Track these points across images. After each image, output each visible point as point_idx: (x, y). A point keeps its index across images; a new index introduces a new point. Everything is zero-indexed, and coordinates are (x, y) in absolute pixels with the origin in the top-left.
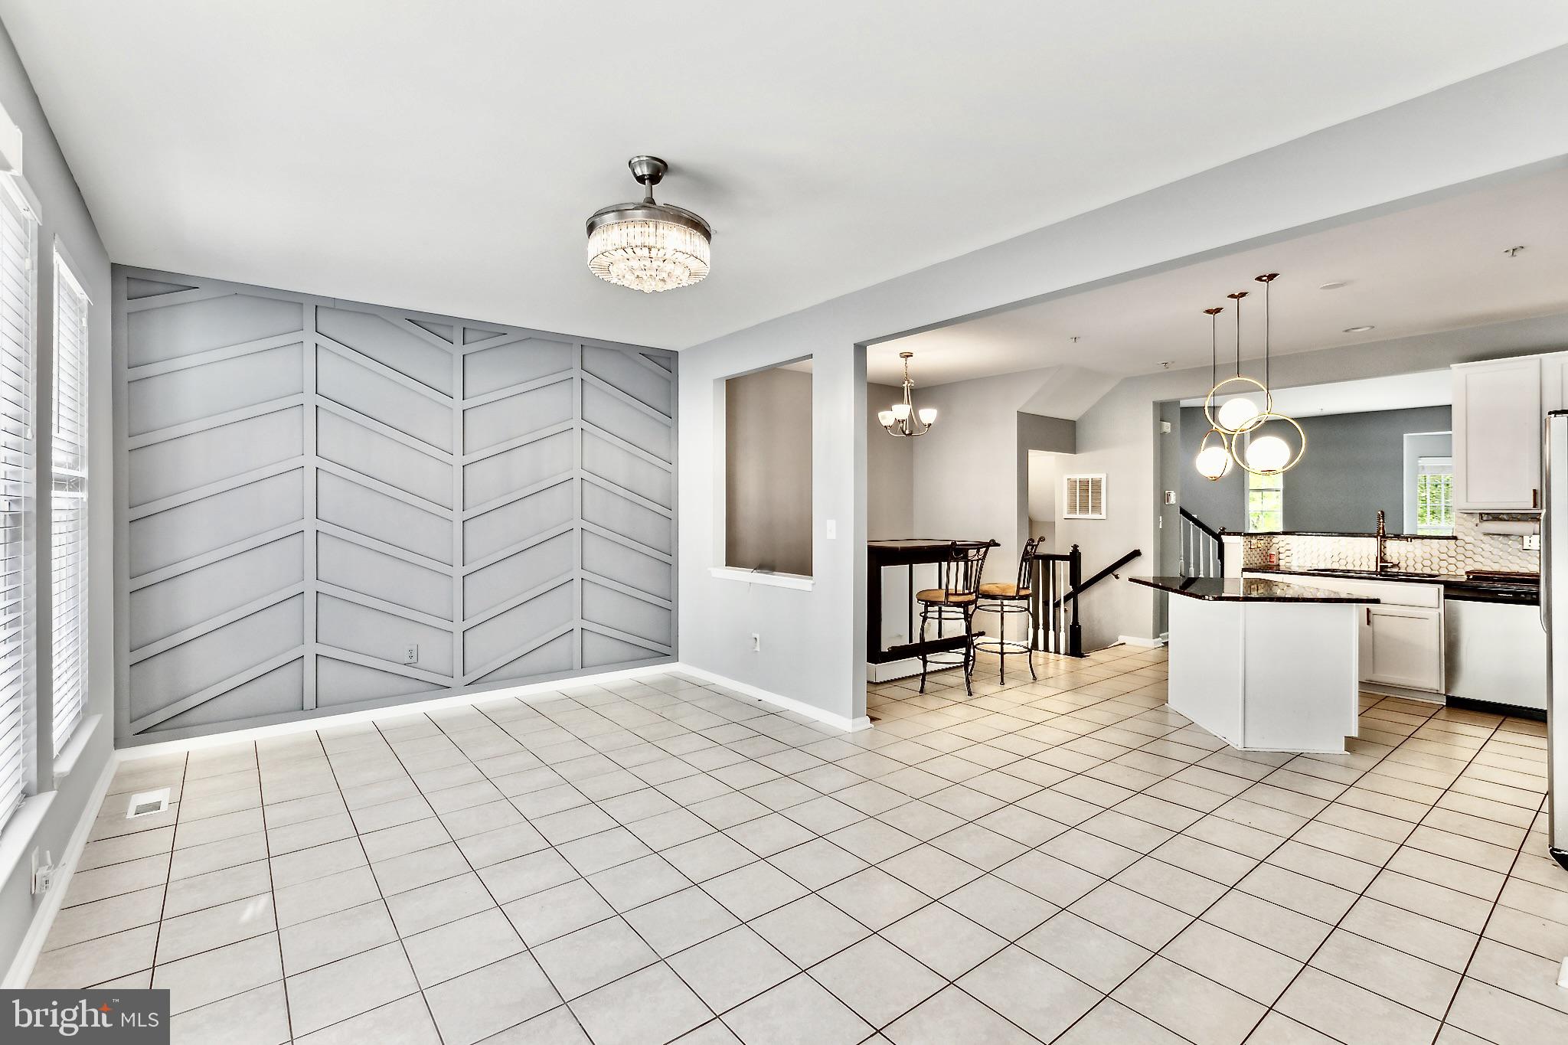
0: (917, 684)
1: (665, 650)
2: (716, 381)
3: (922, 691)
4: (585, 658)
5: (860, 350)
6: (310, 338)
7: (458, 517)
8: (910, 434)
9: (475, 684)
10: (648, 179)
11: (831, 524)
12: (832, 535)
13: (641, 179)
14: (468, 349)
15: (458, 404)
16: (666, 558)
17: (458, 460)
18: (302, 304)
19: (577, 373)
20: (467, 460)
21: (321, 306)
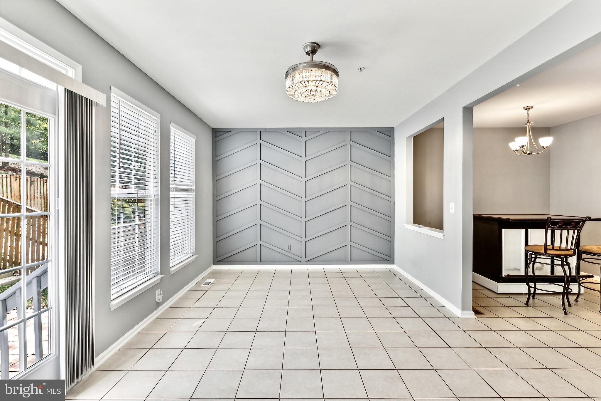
0: (524, 299)
1: (388, 258)
2: (408, 138)
3: (527, 304)
4: (352, 257)
5: (468, 111)
6: (259, 142)
7: (303, 200)
8: (531, 153)
9: (309, 261)
10: (311, 53)
11: (452, 205)
12: (452, 211)
13: (308, 54)
14: (307, 138)
15: (303, 159)
16: (388, 218)
17: (303, 179)
18: (257, 131)
19: (348, 142)
20: (307, 179)
21: (261, 131)
